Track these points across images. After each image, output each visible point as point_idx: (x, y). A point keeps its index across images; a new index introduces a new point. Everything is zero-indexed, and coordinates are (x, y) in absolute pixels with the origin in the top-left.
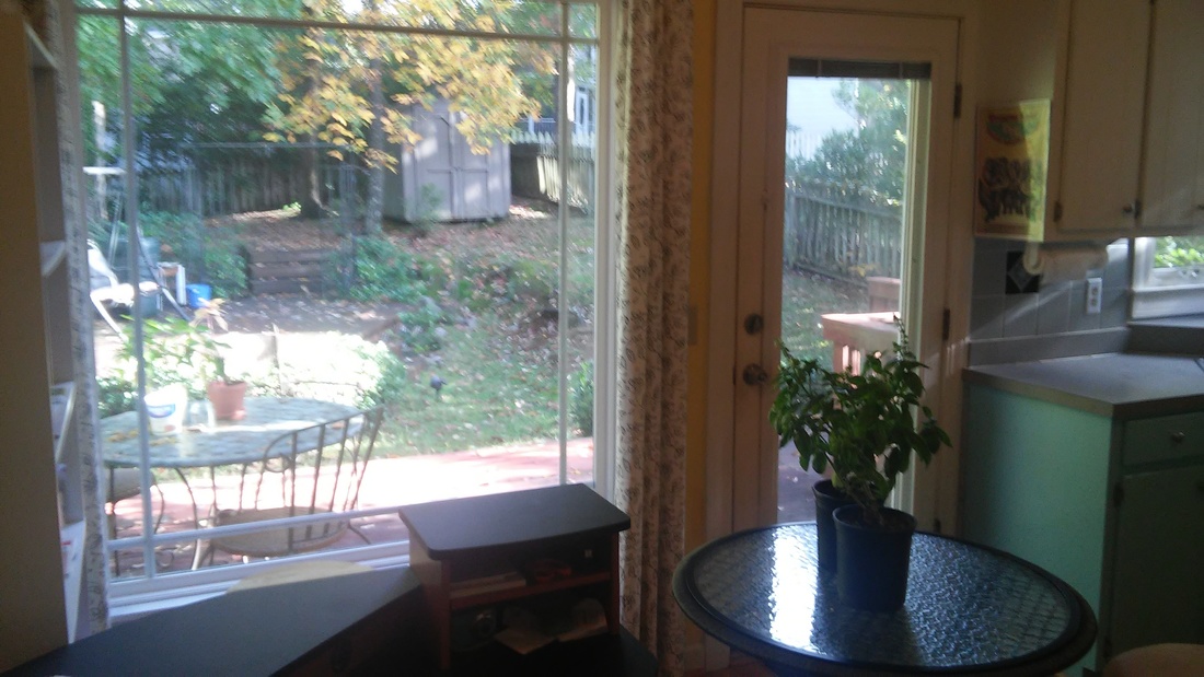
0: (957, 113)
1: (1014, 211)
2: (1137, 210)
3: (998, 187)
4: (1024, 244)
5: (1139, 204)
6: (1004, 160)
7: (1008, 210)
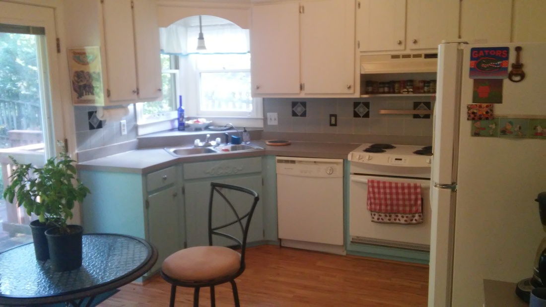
0: (59, 51)
1: (90, 93)
2: (137, 92)
3: (82, 84)
4: (96, 107)
5: (138, 89)
6: (83, 72)
7: (87, 93)
